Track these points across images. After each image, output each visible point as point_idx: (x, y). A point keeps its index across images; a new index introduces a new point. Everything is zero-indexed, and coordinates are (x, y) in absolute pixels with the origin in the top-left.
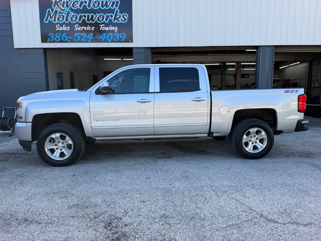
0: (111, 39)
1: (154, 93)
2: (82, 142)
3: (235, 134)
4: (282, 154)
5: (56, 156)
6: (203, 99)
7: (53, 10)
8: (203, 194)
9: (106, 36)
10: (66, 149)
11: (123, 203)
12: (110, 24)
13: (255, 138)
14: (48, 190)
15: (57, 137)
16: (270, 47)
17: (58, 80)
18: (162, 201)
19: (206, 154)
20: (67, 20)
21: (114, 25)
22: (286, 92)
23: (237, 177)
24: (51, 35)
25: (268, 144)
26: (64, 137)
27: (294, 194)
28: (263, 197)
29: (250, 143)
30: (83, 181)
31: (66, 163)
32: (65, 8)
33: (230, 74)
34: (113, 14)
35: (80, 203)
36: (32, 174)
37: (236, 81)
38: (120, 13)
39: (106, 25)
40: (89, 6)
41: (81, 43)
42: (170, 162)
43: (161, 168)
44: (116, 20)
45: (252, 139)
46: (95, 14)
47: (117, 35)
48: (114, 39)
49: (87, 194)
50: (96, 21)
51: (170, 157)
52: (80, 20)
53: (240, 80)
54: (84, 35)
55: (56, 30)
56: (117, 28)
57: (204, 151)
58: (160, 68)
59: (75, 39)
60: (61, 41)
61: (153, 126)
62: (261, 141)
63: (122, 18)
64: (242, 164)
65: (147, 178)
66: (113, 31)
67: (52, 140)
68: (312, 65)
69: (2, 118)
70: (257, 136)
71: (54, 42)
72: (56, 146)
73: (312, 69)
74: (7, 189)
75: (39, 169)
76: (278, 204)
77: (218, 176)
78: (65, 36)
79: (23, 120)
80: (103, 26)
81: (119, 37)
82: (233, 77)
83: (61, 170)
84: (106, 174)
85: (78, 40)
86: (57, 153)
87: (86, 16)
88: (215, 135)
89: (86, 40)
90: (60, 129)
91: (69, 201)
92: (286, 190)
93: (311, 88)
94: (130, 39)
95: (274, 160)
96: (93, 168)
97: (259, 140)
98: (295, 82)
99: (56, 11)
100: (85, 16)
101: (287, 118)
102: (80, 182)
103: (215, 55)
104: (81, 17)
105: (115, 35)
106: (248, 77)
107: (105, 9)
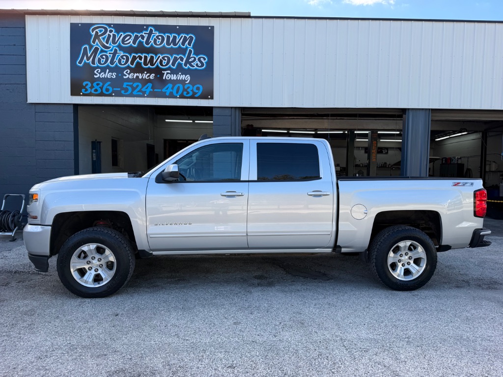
0: (180, 92)
1: (249, 181)
2: (130, 258)
3: (376, 250)
4: (449, 283)
5: (88, 281)
6: (325, 193)
7: (91, 47)
8: (330, 354)
9: (172, 88)
10: (105, 270)
11: (198, 368)
12: (180, 70)
13: (407, 257)
14: (74, 342)
15: (90, 250)
16: (424, 111)
17: (92, 152)
18: (263, 366)
19: (328, 280)
20: (112, 62)
21: (185, 72)
22: (455, 185)
23: (382, 322)
24: (87, 85)
25: (428, 267)
26: (102, 250)
27: (476, 356)
28: (427, 361)
29: (400, 265)
30: (132, 326)
31: (104, 292)
32: (110, 44)
33: (359, 147)
34: (184, 55)
35: (127, 366)
36: (48, 311)
37: (370, 160)
38: (194, 54)
39: (173, 72)
40: (147, 43)
41: (133, 98)
42: (271, 294)
43: (257, 305)
44: (188, 65)
45: (402, 258)
46: (156, 55)
47: (189, 87)
48: (185, 93)
49: (139, 349)
50: (157, 66)
51: (271, 284)
52: (132, 63)
53: (376, 159)
54: (137, 86)
55: (95, 76)
56: (189, 77)
57: (324, 274)
58: (258, 144)
59: (123, 92)
60: (102, 94)
61: (245, 234)
62: (417, 262)
63: (198, 62)
64: (387, 300)
65: (235, 323)
66: (183, 82)
67: (84, 255)
68: (486, 137)
69: (2, 211)
70: (410, 254)
71: (90, 95)
72: (88, 264)
73: (486, 144)
74: (6, 338)
75: (59, 302)
76: (453, 374)
77: (352, 322)
78: (108, 87)
79: (38, 221)
80: (167, 73)
81: (192, 91)
82: (363, 151)
83: (94, 304)
84: (168, 314)
85: (129, 92)
86: (90, 276)
87: (142, 57)
88: (343, 250)
89: (141, 94)
90: (97, 236)
91: (110, 363)
92: (463, 349)
93: (485, 172)
94: (208, 94)
95: (437, 293)
96: (147, 302)
97: (413, 260)
98: (460, 162)
99: (97, 49)
100: (140, 58)
101: (457, 226)
102: (126, 327)
103: (336, 119)
104: (134, 58)
105: (186, 87)
106: (387, 153)
107: (172, 47)
